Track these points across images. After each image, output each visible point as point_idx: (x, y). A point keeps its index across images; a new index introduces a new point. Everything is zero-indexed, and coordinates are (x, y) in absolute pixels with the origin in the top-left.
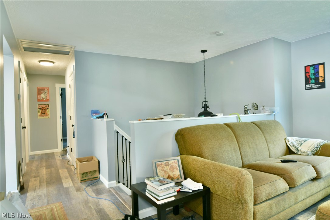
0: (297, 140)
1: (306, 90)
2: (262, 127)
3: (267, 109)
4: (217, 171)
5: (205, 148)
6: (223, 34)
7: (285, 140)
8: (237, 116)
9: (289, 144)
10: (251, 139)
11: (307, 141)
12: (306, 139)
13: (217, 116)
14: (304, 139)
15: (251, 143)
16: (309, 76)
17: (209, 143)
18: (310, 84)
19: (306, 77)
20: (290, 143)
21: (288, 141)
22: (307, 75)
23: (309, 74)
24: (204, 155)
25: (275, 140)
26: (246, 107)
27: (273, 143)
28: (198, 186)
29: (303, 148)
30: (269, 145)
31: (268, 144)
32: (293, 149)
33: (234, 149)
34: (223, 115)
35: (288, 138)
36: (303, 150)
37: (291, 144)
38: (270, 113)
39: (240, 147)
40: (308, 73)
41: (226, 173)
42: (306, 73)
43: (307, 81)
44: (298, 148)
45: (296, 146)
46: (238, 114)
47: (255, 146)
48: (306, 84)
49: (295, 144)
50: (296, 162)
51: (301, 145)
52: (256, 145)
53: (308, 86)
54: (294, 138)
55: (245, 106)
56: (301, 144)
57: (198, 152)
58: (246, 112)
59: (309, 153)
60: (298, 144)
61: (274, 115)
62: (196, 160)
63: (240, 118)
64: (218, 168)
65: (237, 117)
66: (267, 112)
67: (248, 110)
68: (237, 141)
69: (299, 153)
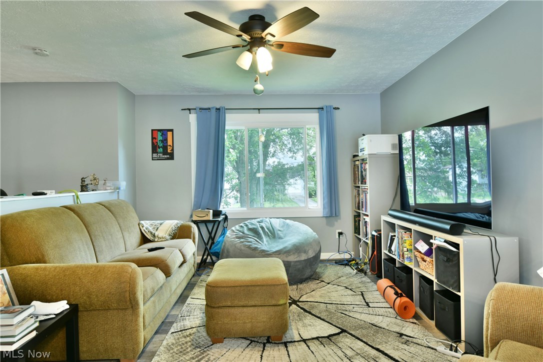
0: (151, 225)
1: (153, 160)
2: (112, 209)
3: (109, 185)
4: (92, 274)
5: (47, 248)
6: (47, 55)
7: (139, 225)
8: (74, 194)
9: (144, 230)
10: (104, 227)
11: (163, 224)
12: (162, 222)
13: (46, 194)
14: (159, 222)
15: (105, 233)
16: (157, 143)
17: (52, 239)
18: (157, 153)
19: (153, 143)
20: (144, 228)
21: (143, 227)
22: (154, 141)
23: (156, 141)
24: (47, 259)
25: (129, 226)
26: (84, 181)
27: (128, 231)
28: (62, 306)
29: (160, 233)
30: (124, 234)
31: (123, 232)
32: (149, 236)
33: (86, 245)
34: (56, 193)
35: (142, 222)
36: (160, 236)
37: (146, 230)
38: (114, 189)
39: (93, 240)
40: (155, 139)
41: (109, 272)
42: (153, 138)
43: (154, 149)
44: (154, 234)
45: (152, 231)
46: (75, 191)
47: (110, 237)
48: (153, 152)
49: (151, 229)
50: (164, 248)
51: (157, 230)
52: (111, 235)
53: (155, 155)
54: (148, 222)
55: (83, 178)
56: (158, 228)
57: (36, 256)
58: (84, 188)
59: (168, 237)
60: (154, 228)
61: (117, 193)
62: (42, 268)
63: (79, 197)
64: (93, 269)
65: (73, 196)
66: (109, 188)
67: (87, 184)
68: (88, 232)
69: (156, 240)
